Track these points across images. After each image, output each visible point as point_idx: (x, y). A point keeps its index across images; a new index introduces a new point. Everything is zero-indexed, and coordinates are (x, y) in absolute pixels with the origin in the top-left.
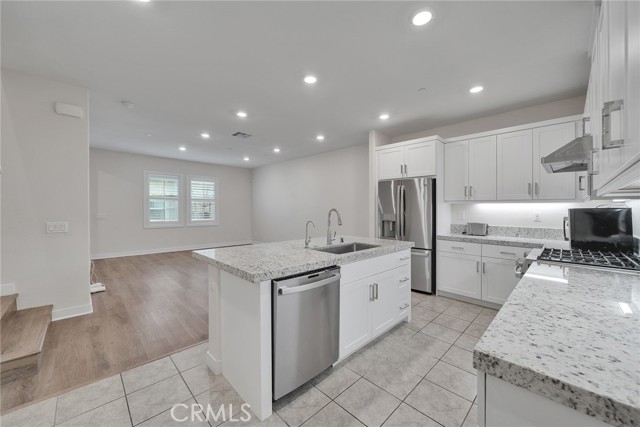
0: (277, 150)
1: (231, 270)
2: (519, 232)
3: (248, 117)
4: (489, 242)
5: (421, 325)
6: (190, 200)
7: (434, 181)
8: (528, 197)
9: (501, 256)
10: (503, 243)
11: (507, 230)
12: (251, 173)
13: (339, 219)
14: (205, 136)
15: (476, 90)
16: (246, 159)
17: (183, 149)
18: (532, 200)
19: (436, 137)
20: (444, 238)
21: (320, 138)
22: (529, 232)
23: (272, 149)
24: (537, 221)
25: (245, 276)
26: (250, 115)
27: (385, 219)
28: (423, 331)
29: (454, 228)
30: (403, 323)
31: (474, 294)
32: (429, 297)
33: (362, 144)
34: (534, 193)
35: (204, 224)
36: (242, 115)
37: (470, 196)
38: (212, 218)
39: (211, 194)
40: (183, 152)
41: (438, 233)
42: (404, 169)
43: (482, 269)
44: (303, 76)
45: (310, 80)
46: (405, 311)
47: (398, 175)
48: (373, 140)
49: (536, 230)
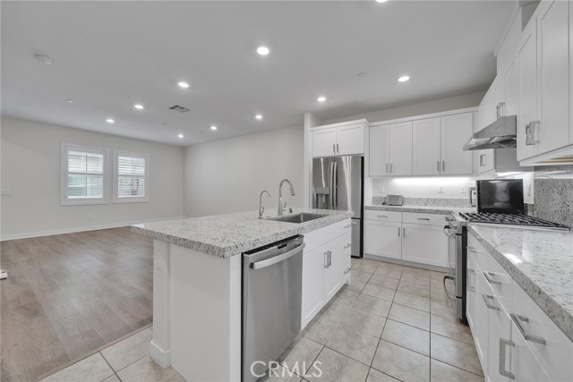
0: (214, 128)
1: (188, 244)
2: (427, 201)
3: (190, 88)
4: (408, 211)
5: (360, 286)
6: (117, 175)
7: (363, 158)
8: (437, 173)
9: (418, 222)
10: (420, 211)
11: (418, 201)
12: (183, 150)
13: (292, 190)
14: (139, 107)
15: (404, 79)
16: (181, 136)
17: (110, 121)
18: (440, 175)
19: (364, 120)
20: (370, 208)
21: (259, 117)
22: (435, 201)
23: (209, 127)
24: (441, 192)
25: (209, 250)
26: (193, 86)
27: (318, 192)
28: (363, 292)
29: (375, 200)
30: (345, 286)
31: (395, 255)
32: (357, 260)
33: (297, 126)
34: (441, 169)
35: (132, 201)
36: (183, 85)
37: (391, 172)
38: (141, 194)
39: (141, 171)
40: (110, 124)
41: (365, 204)
42: (336, 148)
43: (402, 233)
44: (256, 47)
45: (263, 51)
46: (347, 275)
47: (330, 153)
48: (308, 121)
49: (440, 200)
